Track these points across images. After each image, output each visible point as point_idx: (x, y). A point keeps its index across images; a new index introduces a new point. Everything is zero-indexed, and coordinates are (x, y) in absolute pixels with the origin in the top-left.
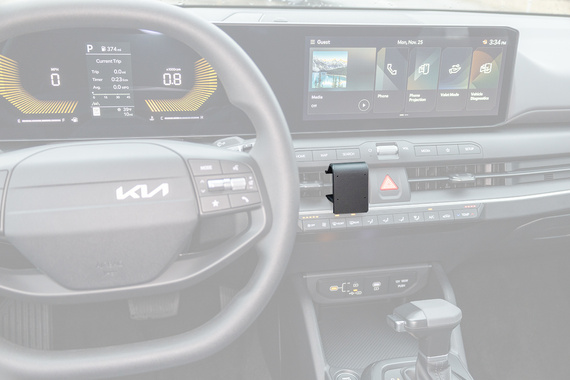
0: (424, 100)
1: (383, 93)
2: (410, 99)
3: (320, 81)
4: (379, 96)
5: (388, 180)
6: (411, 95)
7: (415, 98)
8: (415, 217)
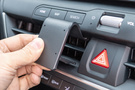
5: (103, 56)
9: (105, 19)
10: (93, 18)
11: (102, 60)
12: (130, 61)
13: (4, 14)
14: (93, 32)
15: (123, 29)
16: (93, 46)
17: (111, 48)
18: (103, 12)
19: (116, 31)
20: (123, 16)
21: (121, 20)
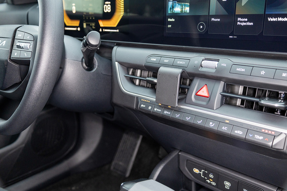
0: (252, 24)
1: (215, 17)
2: (238, 23)
3: (173, 7)
4: (213, 19)
5: (205, 89)
6: (239, 19)
7: (242, 22)
8: (211, 123)
9: (205, 63)
10: (196, 62)
11: (204, 92)
12: (224, 91)
13: (117, 63)
14: (196, 72)
15: (218, 69)
16: (197, 83)
17: (211, 84)
18: (203, 58)
19: (214, 71)
20: (218, 60)
21: (217, 63)
